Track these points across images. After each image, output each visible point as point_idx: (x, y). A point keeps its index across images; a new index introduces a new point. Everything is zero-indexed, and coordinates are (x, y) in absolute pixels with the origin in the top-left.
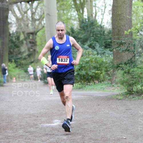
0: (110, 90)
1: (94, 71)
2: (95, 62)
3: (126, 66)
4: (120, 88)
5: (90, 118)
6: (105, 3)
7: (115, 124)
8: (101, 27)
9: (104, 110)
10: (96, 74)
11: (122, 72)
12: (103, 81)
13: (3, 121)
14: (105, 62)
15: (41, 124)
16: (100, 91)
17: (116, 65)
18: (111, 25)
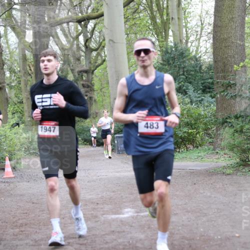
0: (212, 160)
1: (185, 130)
2: (188, 116)
3: (237, 122)
4: (228, 156)
5: (182, 205)
6: (201, 21)
7: (222, 213)
8: (197, 59)
9: (204, 192)
10: (189, 134)
11: (231, 131)
12: (200, 145)
13: (42, 211)
14: (203, 115)
15: (105, 216)
16: (196, 161)
17: (221, 120)
18: (212, 57)
